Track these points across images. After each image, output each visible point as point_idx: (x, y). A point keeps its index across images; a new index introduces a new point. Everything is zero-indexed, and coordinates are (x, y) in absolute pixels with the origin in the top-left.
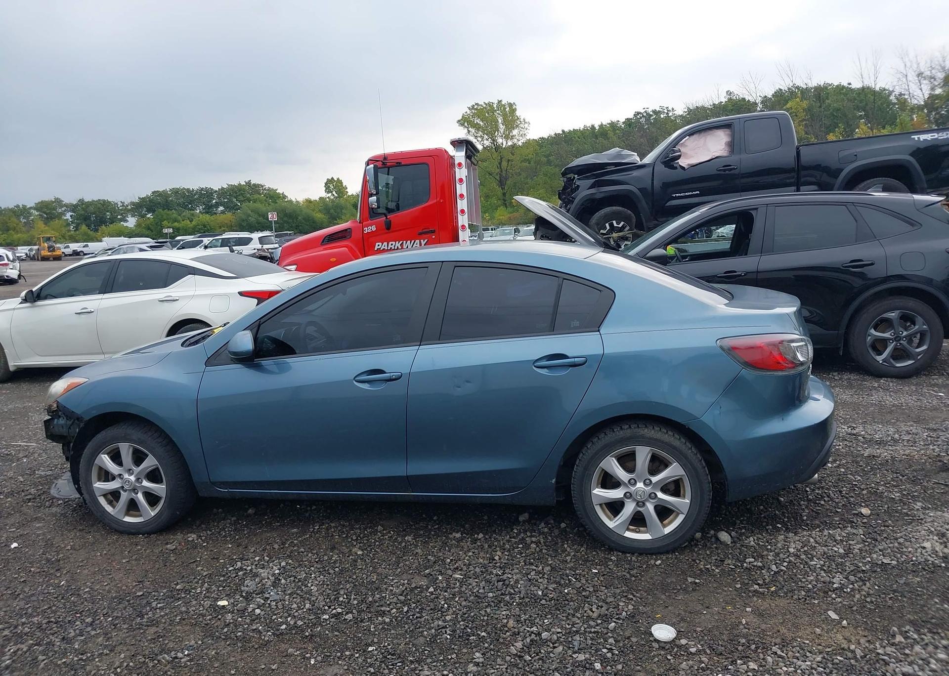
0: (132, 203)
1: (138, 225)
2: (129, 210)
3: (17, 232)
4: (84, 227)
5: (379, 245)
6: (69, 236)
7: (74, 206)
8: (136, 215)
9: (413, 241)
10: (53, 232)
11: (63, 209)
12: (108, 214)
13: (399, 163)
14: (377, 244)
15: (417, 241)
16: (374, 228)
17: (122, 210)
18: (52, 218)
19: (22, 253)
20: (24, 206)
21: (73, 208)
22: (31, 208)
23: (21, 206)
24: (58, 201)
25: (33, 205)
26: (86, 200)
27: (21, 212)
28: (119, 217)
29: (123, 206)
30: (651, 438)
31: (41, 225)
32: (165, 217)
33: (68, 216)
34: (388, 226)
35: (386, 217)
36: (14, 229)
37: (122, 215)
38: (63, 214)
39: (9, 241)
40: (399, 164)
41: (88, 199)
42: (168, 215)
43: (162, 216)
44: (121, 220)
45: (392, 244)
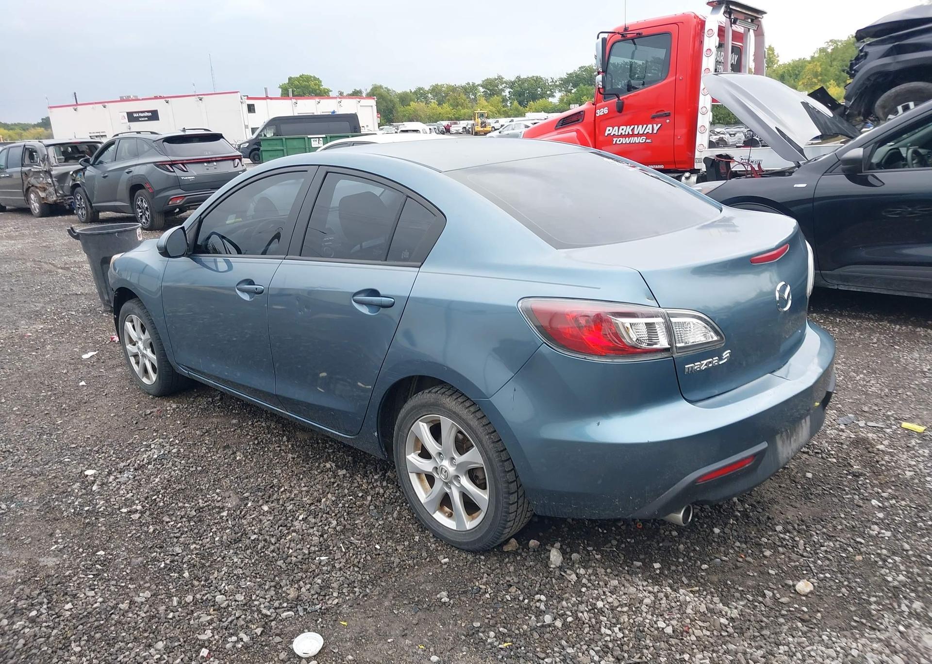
0: (561, 79)
1: (561, 100)
2: (557, 86)
3: (464, 108)
4: (516, 103)
5: (609, 130)
6: (503, 111)
7: (512, 82)
8: (562, 91)
9: (645, 126)
10: (491, 107)
11: (503, 86)
12: (539, 89)
13: (639, 34)
14: (608, 128)
15: (650, 126)
16: (606, 111)
17: (551, 86)
18: (494, 94)
19: (460, 127)
20: (474, 84)
21: (512, 85)
22: (478, 85)
23: (471, 84)
24: (500, 78)
25: (480, 82)
26: (522, 77)
27: (469, 90)
28: (548, 92)
29: (553, 81)
30: (450, 410)
31: (483, 102)
32: (585, 92)
33: (506, 93)
34: (620, 108)
35: (618, 98)
36: (462, 105)
37: (551, 90)
38: (503, 90)
39: (457, 116)
40: (639, 36)
41: (523, 76)
42: (587, 90)
43: (583, 91)
44: (549, 96)
45: (623, 129)
